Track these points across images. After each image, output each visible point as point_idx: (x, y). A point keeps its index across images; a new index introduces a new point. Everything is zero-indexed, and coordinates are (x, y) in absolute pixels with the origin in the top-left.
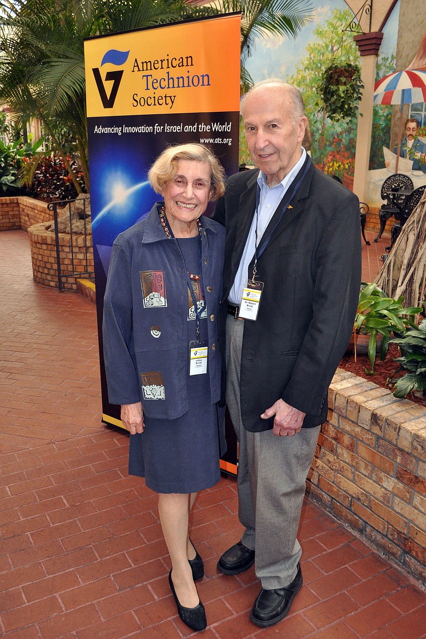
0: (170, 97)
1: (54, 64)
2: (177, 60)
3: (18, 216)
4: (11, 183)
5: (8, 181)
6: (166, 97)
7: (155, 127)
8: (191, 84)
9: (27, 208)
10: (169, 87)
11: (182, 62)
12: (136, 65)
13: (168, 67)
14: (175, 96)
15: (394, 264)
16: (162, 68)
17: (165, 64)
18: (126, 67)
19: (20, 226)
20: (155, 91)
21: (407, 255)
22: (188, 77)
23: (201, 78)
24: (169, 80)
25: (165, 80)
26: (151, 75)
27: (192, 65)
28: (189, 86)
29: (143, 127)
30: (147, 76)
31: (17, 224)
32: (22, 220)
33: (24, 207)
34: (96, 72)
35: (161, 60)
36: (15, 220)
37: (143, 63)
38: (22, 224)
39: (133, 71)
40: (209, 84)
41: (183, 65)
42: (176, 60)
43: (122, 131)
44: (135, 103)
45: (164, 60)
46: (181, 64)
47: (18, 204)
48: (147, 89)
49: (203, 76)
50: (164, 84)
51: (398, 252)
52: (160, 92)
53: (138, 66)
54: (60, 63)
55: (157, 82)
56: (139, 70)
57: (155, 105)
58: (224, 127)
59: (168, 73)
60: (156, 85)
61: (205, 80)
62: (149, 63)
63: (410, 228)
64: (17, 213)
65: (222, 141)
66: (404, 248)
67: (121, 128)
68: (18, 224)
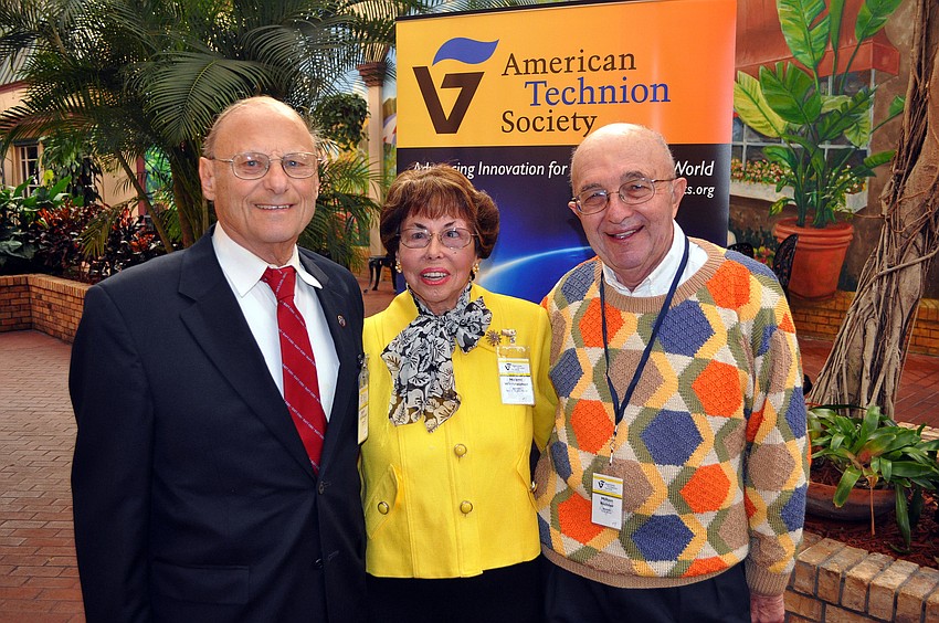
0: (585, 118)
1: (176, 59)
2: (602, 59)
3: (29, 307)
4: (15, 251)
5: (10, 249)
6: (574, 117)
7: (551, 167)
8: (629, 97)
9: (48, 293)
10: (582, 102)
11: (613, 62)
12: (511, 64)
13: (582, 70)
14: (594, 118)
15: (847, 369)
16: (568, 71)
17: (575, 65)
18: (490, 68)
19: (31, 323)
20: (551, 107)
21: (868, 355)
22: (624, 87)
23: (651, 90)
24: (582, 90)
25: (573, 90)
26: (545, 82)
27: (632, 68)
28: (624, 101)
29: (523, 166)
30: (536, 83)
31: (24, 320)
32: (35, 314)
33: (41, 292)
34: (422, 74)
35: (567, 59)
36: (22, 313)
37: (527, 61)
38: (35, 320)
39: (505, 74)
40: (666, 100)
41: (613, 68)
42: (599, 58)
43: (474, 173)
44: (508, 127)
45: (573, 58)
46: (609, 66)
47: (27, 287)
48: (535, 104)
49: (655, 87)
50: (570, 96)
51: (851, 351)
52: (561, 110)
53: (515, 66)
54: (187, 59)
55: (557, 93)
56: (518, 73)
57: (551, 130)
58: (699, 170)
59: (582, 79)
60: (553, 99)
61: (660, 92)
62: (541, 62)
63: (867, 314)
64: (26, 301)
65: (694, 190)
66: (861, 345)
67: (473, 167)
68: (28, 320)
